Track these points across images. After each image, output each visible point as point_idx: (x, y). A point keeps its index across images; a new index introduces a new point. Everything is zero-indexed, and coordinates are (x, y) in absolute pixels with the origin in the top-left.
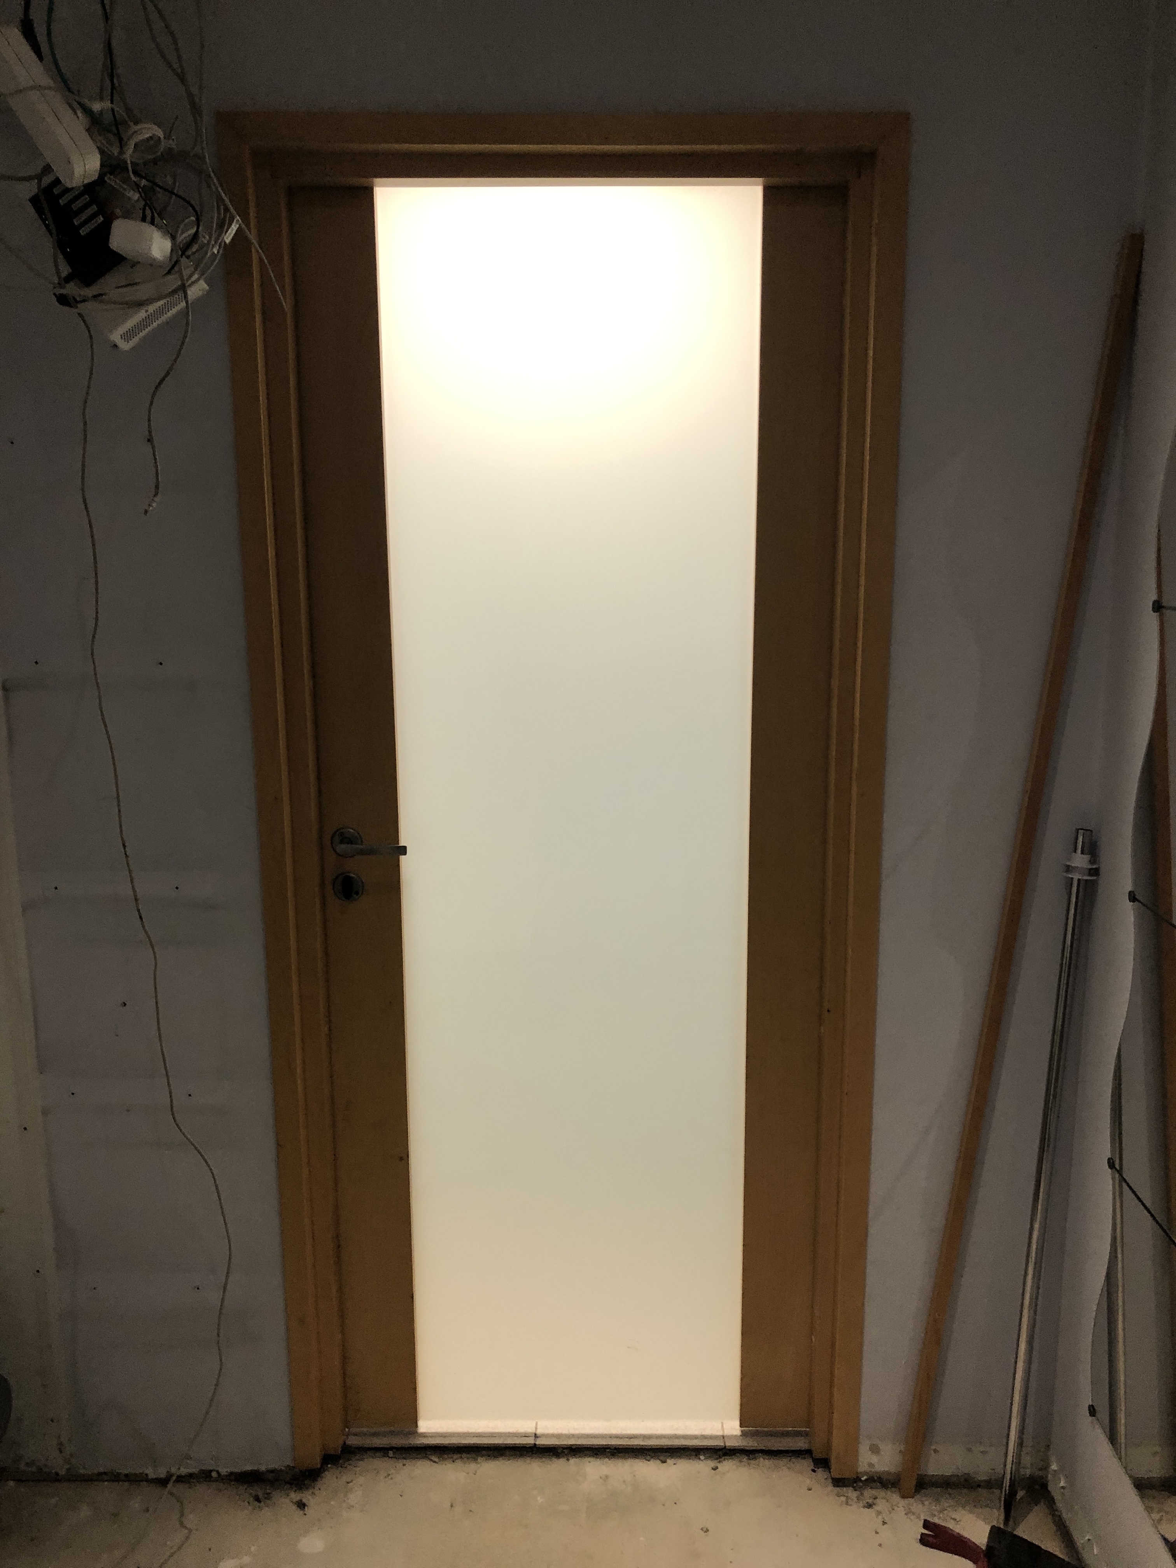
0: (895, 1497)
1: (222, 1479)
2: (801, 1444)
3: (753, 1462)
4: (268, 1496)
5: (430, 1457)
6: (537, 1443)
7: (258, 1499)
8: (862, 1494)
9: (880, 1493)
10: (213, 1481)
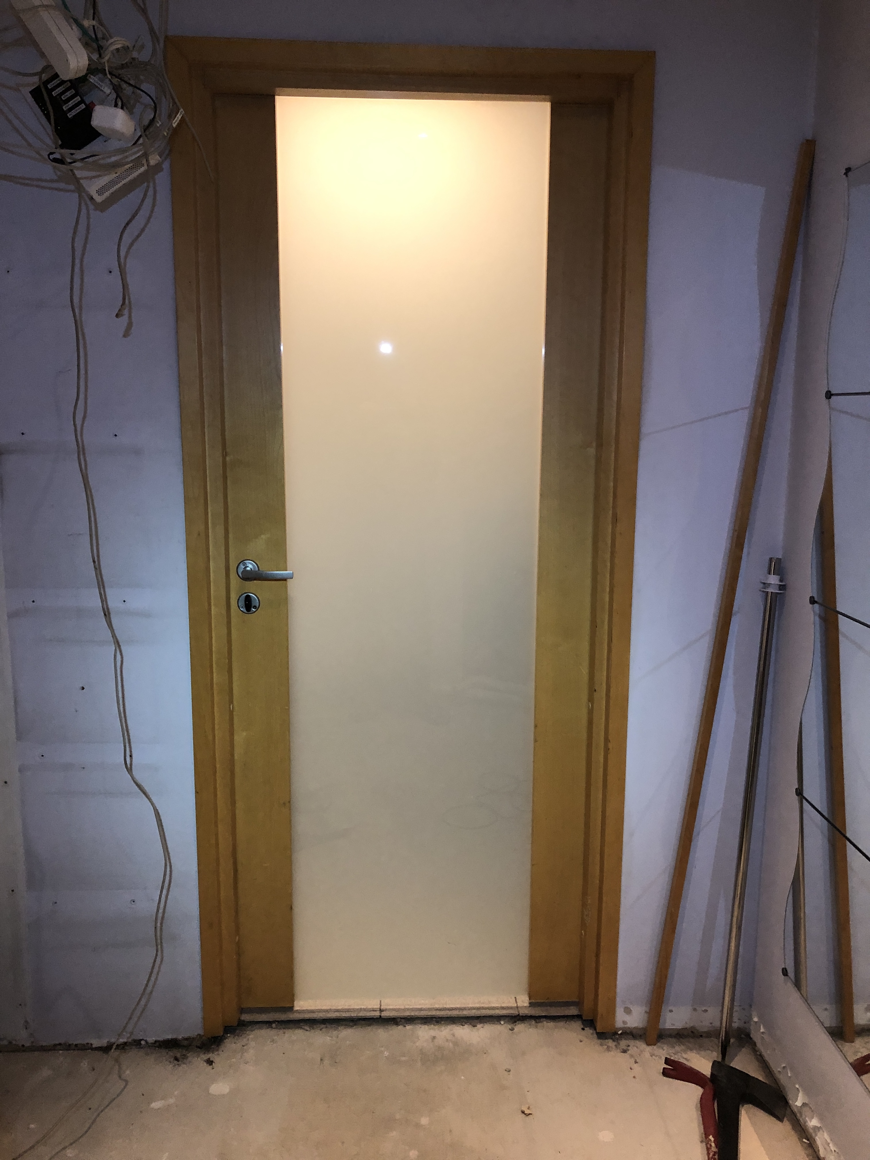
0: (642, 1045)
1: (149, 1046)
2: (573, 1011)
3: (540, 1024)
4: (185, 1057)
5: (303, 1027)
6: (382, 1015)
7: (176, 1059)
8: (619, 1044)
9: (632, 1043)
10: (142, 1048)
